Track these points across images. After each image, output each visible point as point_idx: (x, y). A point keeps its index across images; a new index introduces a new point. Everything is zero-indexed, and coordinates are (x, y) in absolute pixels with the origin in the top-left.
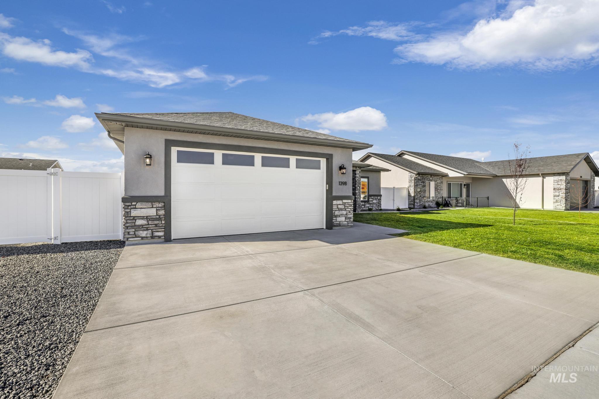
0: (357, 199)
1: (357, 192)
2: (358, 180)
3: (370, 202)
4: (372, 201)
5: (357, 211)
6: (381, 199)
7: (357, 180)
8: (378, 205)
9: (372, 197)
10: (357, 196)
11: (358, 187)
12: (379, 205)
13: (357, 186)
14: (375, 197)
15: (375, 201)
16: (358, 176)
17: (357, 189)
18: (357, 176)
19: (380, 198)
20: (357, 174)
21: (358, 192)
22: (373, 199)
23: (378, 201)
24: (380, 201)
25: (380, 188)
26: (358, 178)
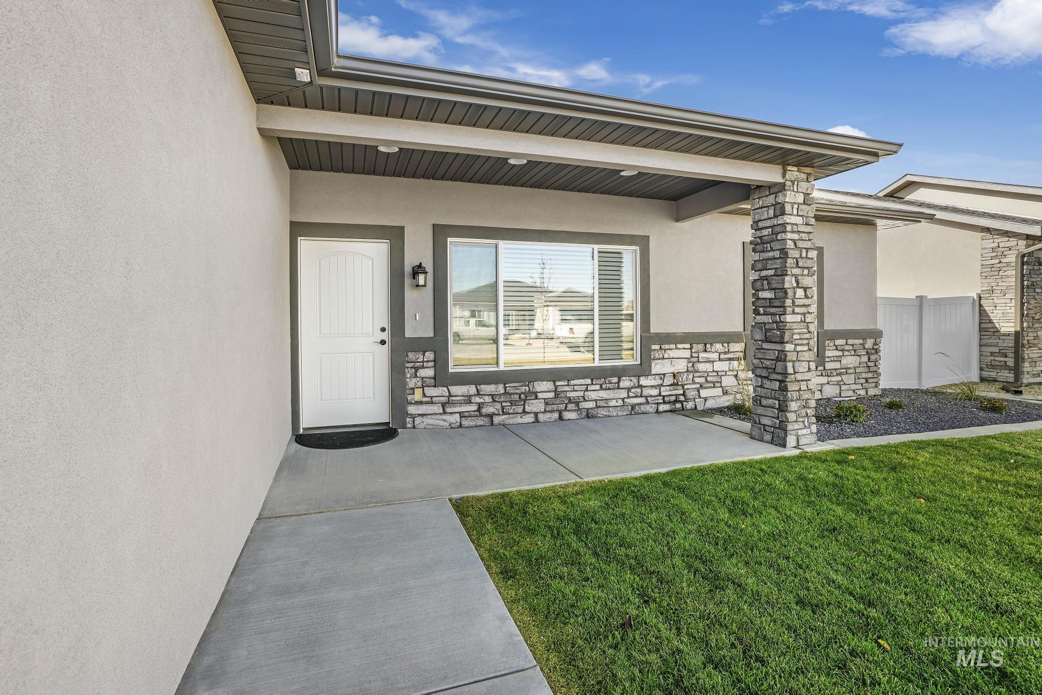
0: (790, 365)
1: (789, 318)
2: (800, 244)
3: (829, 366)
4: (838, 359)
5: (791, 441)
6: (877, 351)
7: (790, 244)
8: (864, 375)
9: (838, 342)
10: (789, 347)
11: (800, 293)
12: (870, 375)
13: (789, 282)
14: (850, 342)
15: (850, 361)
16: (799, 220)
17: (788, 302)
18: (787, 219)
19: (875, 344)
20: (788, 208)
21: (798, 318)
22: (843, 350)
23: (865, 359)
24: (873, 357)
25: (876, 298)
26: (796, 236)
